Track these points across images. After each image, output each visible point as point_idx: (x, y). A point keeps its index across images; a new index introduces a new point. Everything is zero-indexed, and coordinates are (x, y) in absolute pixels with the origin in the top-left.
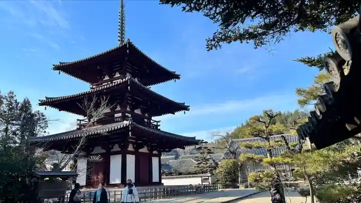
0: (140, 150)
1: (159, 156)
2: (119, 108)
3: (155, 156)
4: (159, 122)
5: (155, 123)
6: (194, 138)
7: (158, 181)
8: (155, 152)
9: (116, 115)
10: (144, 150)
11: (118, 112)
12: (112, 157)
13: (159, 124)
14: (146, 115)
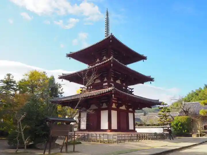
0: (121, 108)
1: (133, 112)
2: (105, 80)
3: (131, 112)
4: (133, 89)
5: (130, 90)
6: (158, 101)
7: (133, 129)
8: (130, 109)
9: (104, 84)
10: (123, 108)
11: (105, 82)
12: (102, 112)
13: (132, 90)
14: (124, 84)
